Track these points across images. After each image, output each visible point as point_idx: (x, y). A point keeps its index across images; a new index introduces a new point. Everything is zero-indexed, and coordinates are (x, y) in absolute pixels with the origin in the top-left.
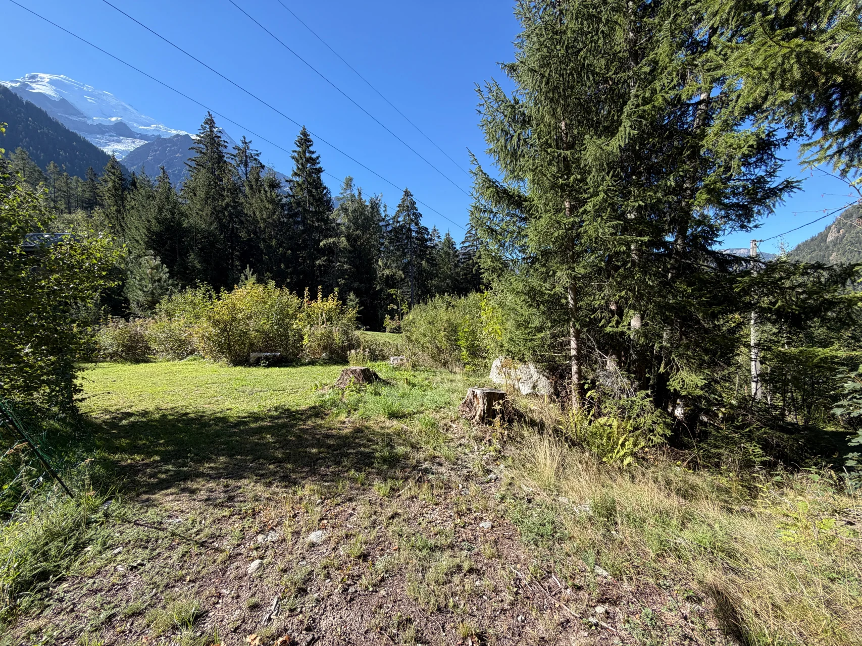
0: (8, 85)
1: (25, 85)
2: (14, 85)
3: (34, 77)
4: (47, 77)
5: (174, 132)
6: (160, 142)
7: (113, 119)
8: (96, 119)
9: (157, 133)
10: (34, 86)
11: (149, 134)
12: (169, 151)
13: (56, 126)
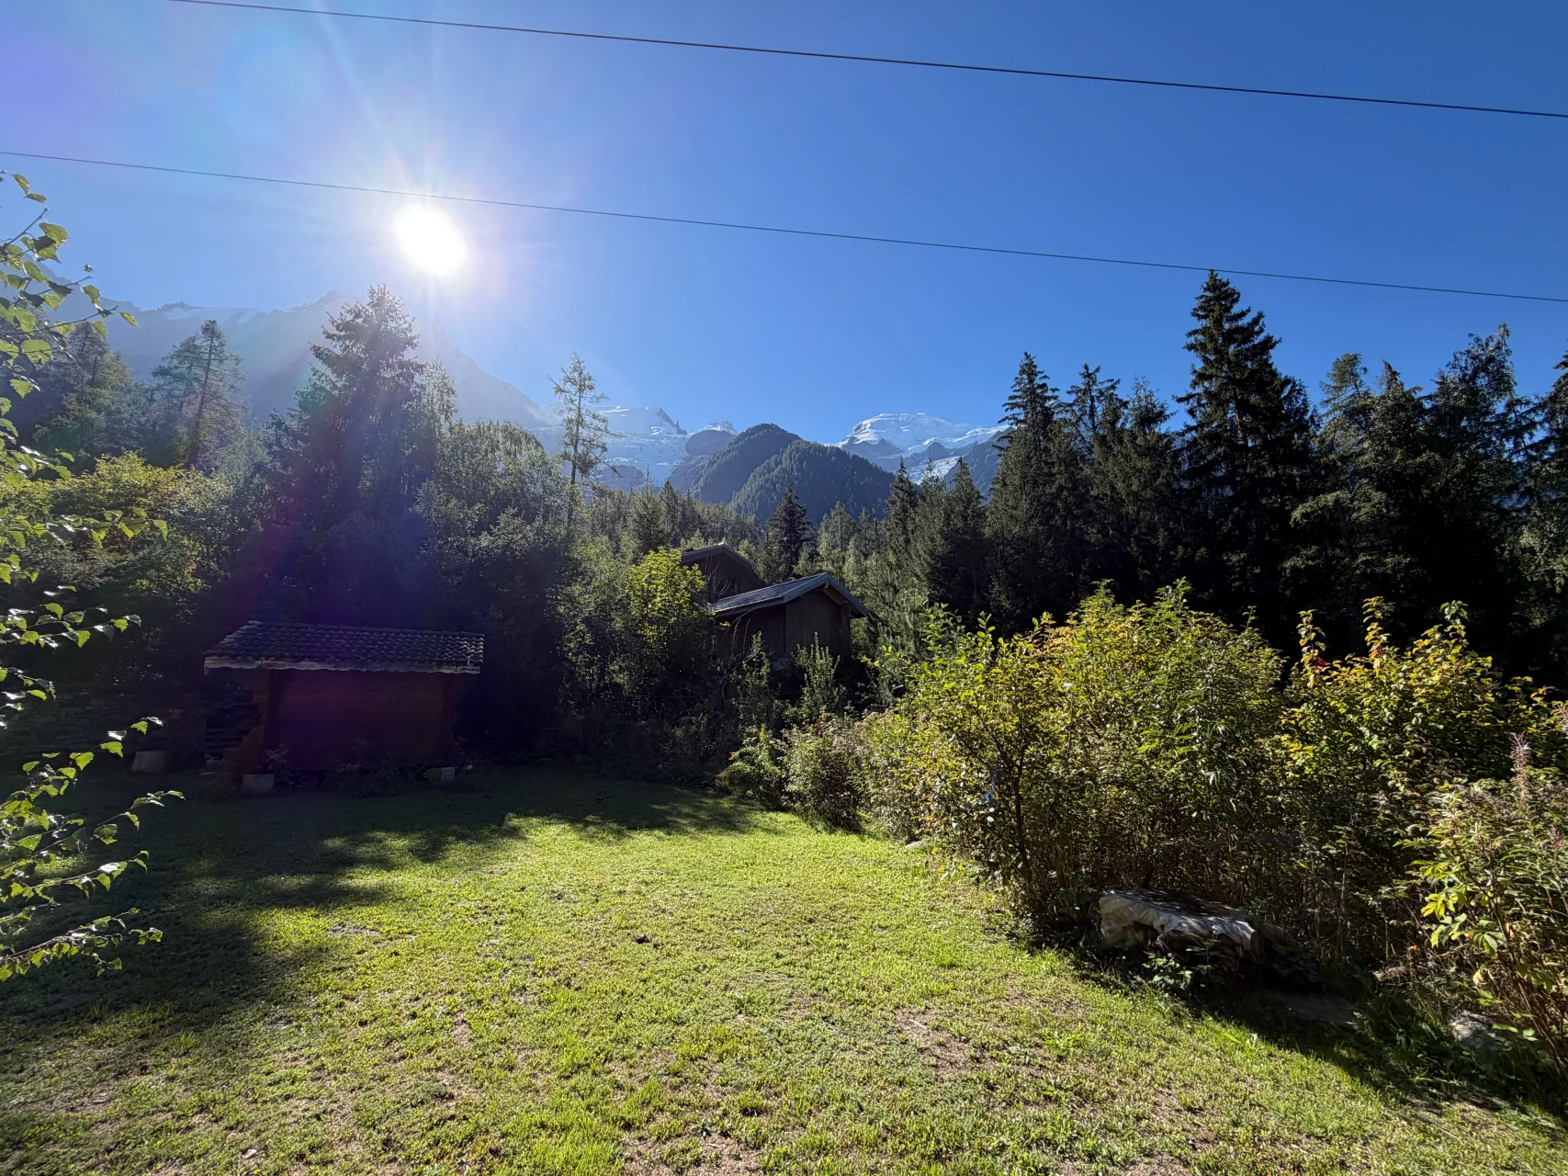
0: (840, 445)
1: (853, 439)
2: (845, 443)
3: (859, 428)
4: (867, 422)
5: (994, 431)
6: (978, 449)
7: (927, 442)
8: (912, 450)
9: (972, 441)
10: (859, 436)
11: (965, 445)
12: (989, 459)
13: (875, 471)
